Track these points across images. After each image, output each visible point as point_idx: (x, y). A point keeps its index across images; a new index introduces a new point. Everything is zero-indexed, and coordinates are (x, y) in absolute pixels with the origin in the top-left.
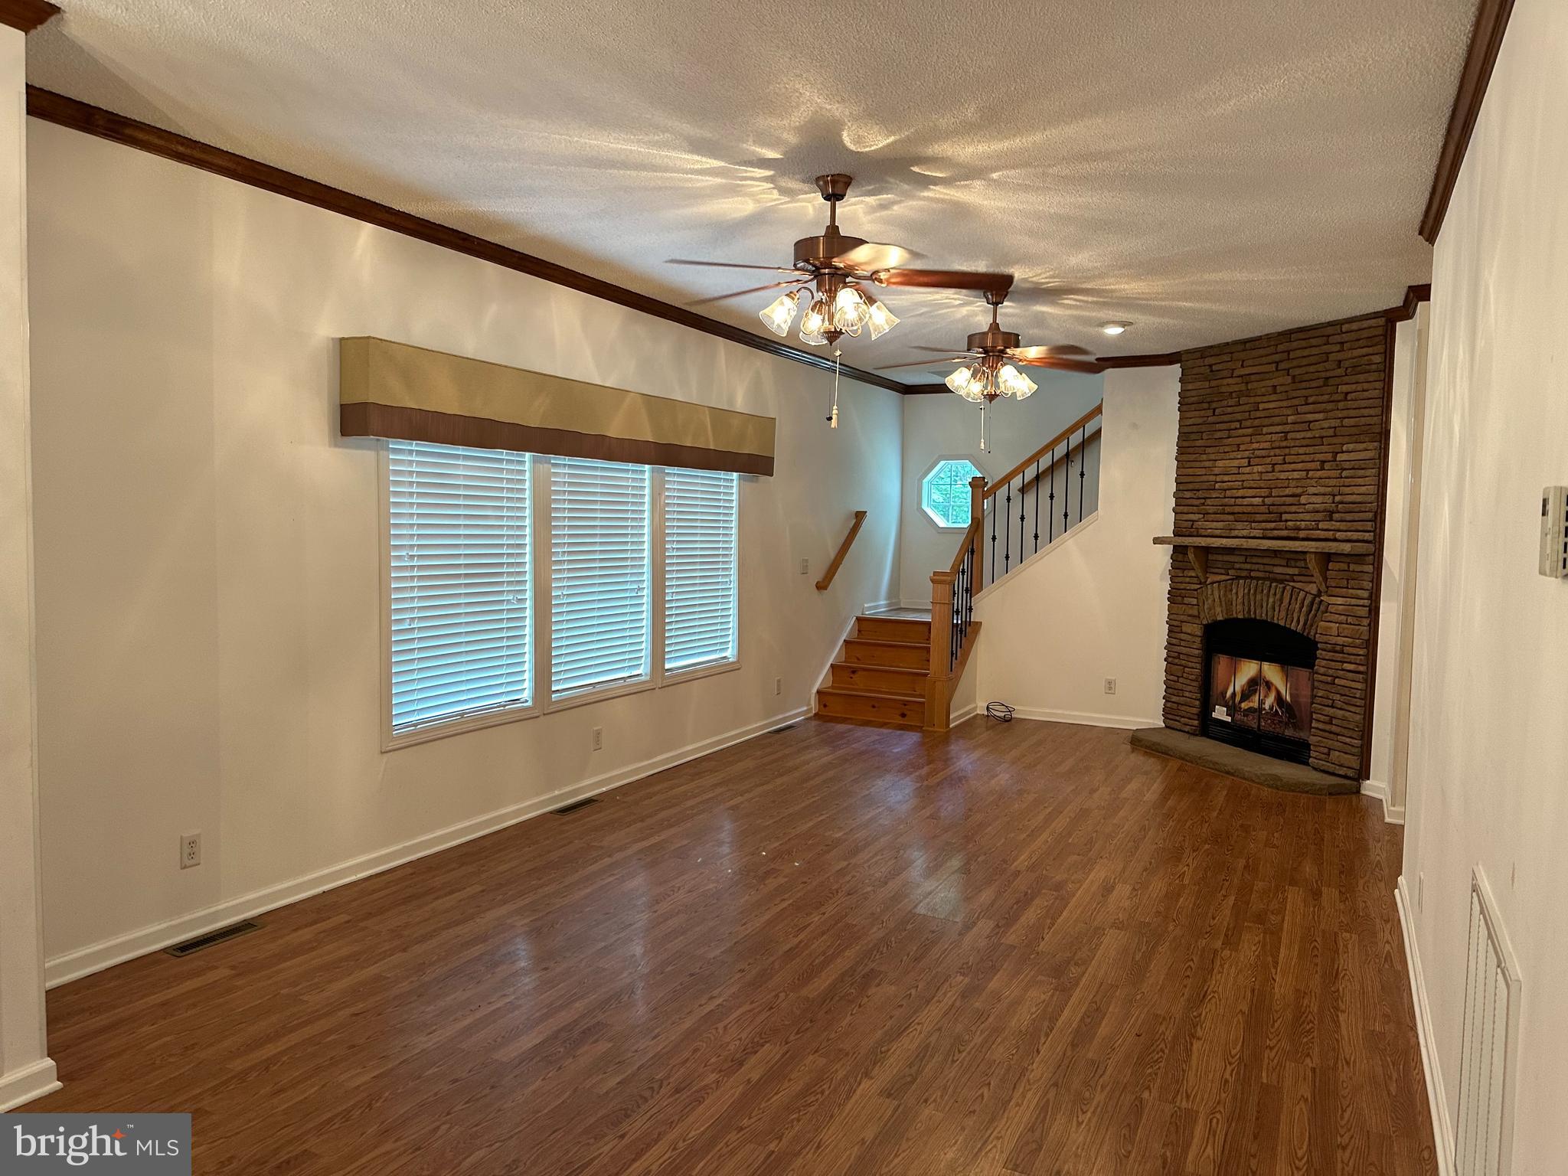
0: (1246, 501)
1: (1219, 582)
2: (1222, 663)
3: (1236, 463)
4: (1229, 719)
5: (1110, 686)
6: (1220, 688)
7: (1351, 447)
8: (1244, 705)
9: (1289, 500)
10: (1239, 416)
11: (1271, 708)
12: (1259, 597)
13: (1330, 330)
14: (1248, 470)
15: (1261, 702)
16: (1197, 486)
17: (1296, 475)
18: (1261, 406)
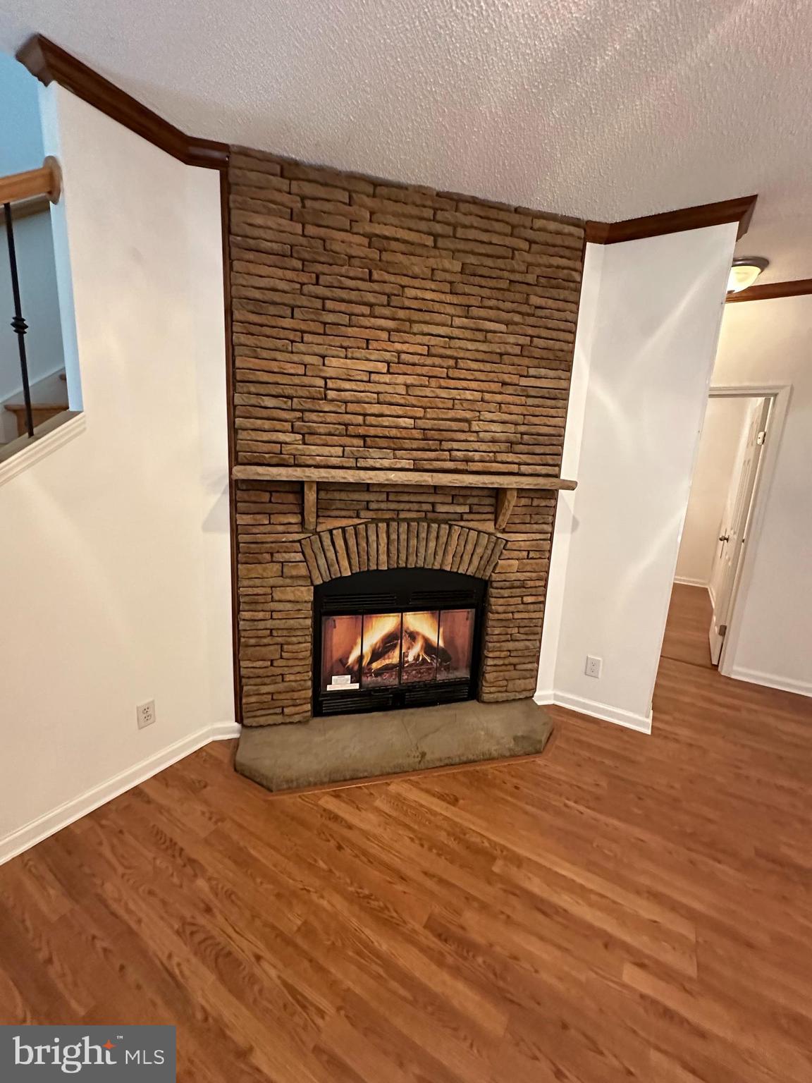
0: (386, 421)
1: (344, 528)
2: (340, 628)
3: (370, 366)
4: (356, 686)
5: (146, 714)
6: (337, 654)
7: (543, 372)
8: (375, 666)
9: (454, 425)
10: (371, 298)
11: (417, 658)
12: (413, 542)
13: (515, 219)
14: (387, 378)
15: (402, 656)
16: (289, 391)
17: (468, 395)
18: (410, 292)
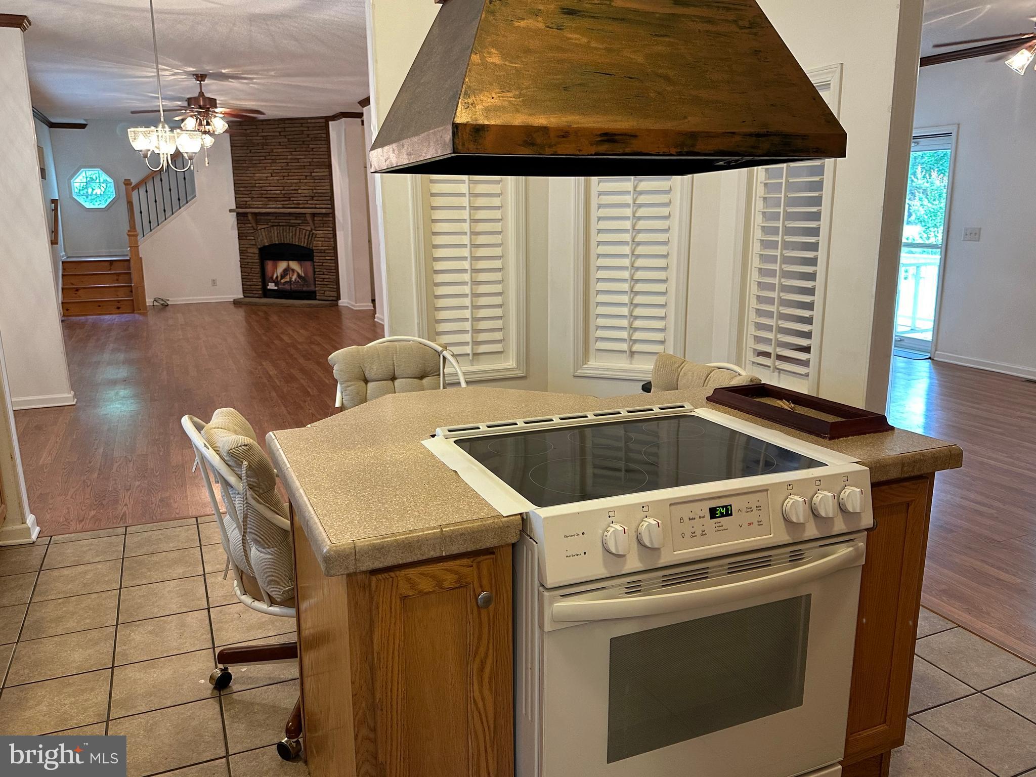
0: (272, 192)
1: (264, 228)
2: (269, 265)
3: (266, 175)
4: (276, 288)
5: (214, 282)
6: (270, 275)
7: (318, 170)
8: (283, 281)
9: (293, 192)
10: (264, 154)
11: (296, 280)
12: (285, 234)
13: (302, 121)
14: (271, 178)
15: (291, 278)
16: (246, 185)
17: (295, 181)
18: (274, 151)
